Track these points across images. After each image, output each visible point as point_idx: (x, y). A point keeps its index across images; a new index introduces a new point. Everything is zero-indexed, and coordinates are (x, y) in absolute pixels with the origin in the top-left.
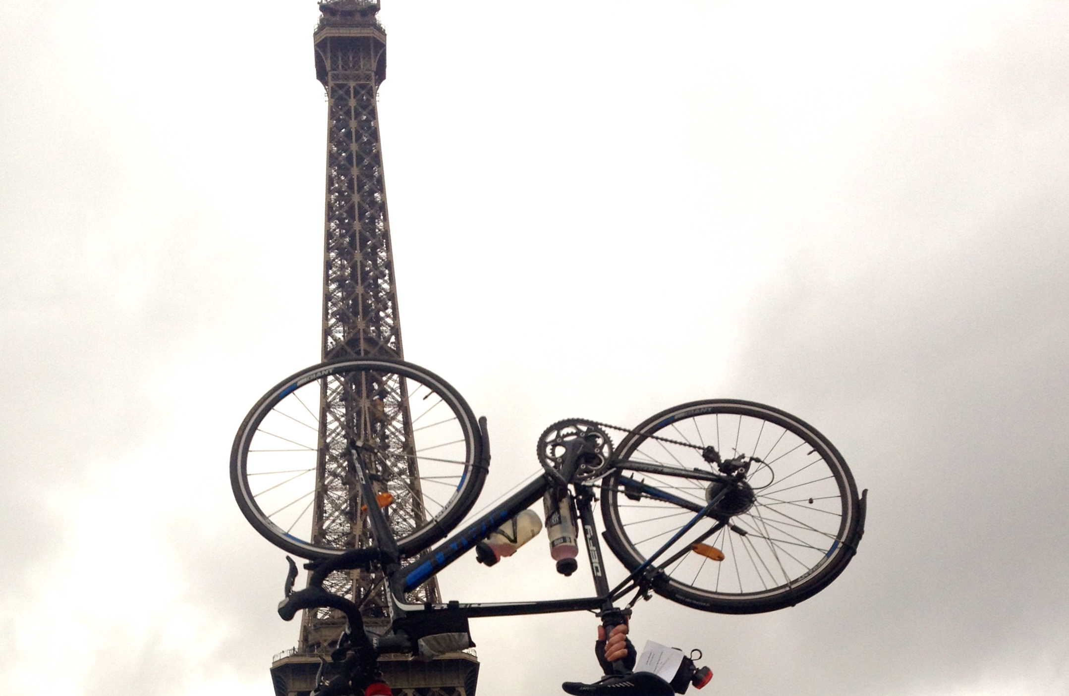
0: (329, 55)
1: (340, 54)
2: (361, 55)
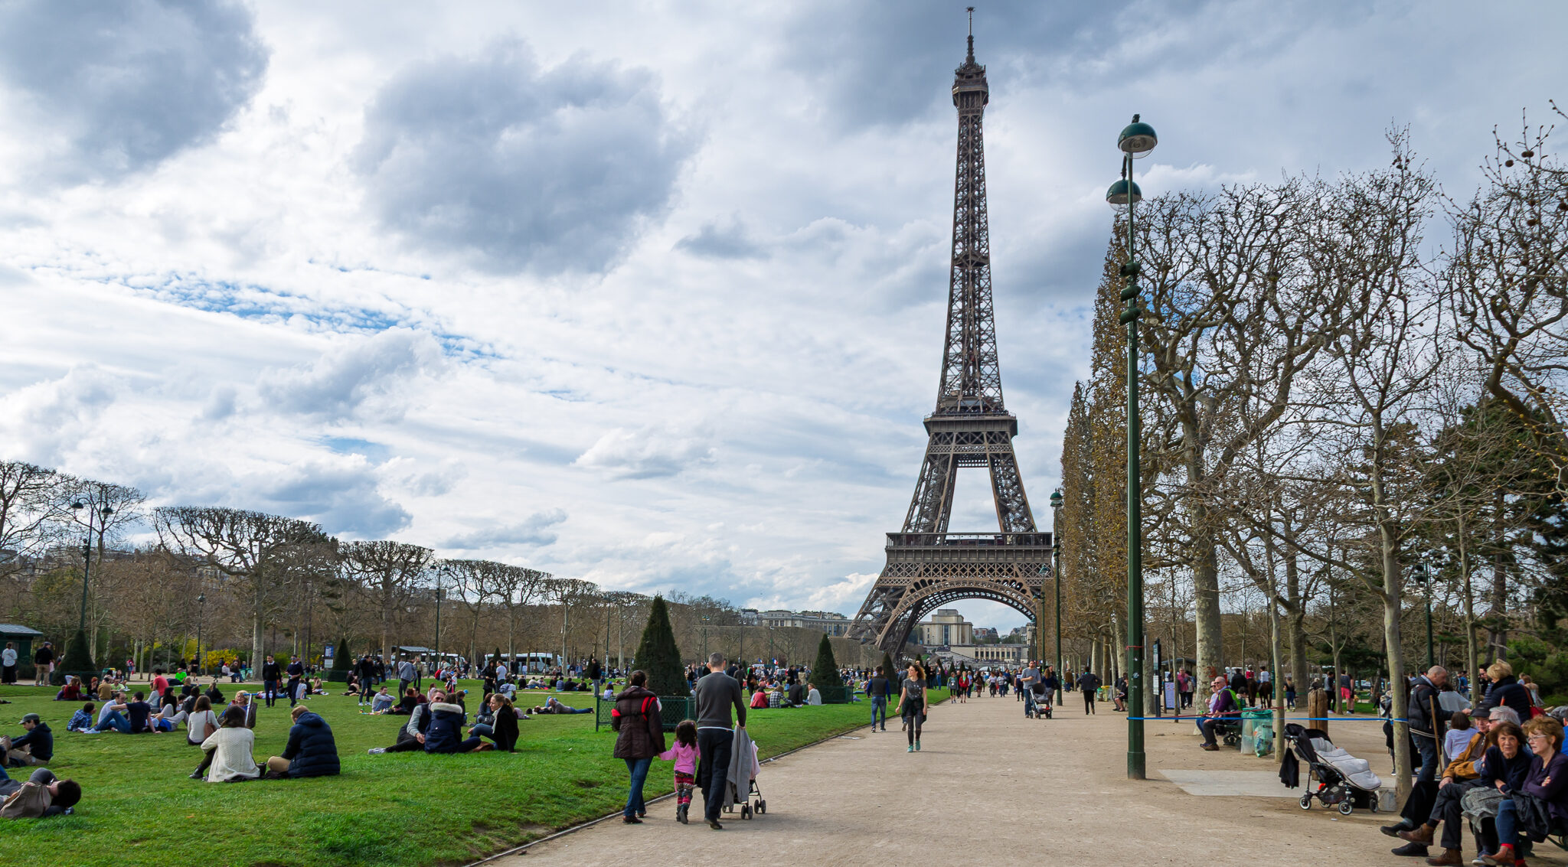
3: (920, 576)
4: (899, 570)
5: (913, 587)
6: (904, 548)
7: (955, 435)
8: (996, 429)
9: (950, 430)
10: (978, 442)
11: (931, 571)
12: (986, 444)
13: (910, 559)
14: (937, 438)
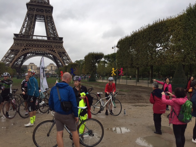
3: (24, 47)
4: (18, 45)
5: (22, 50)
6: (20, 38)
7: (36, 9)
8: (48, 9)
9: (34, 8)
10: (42, 12)
11: (28, 46)
12: (45, 13)
13: (21, 42)
14: (30, 9)
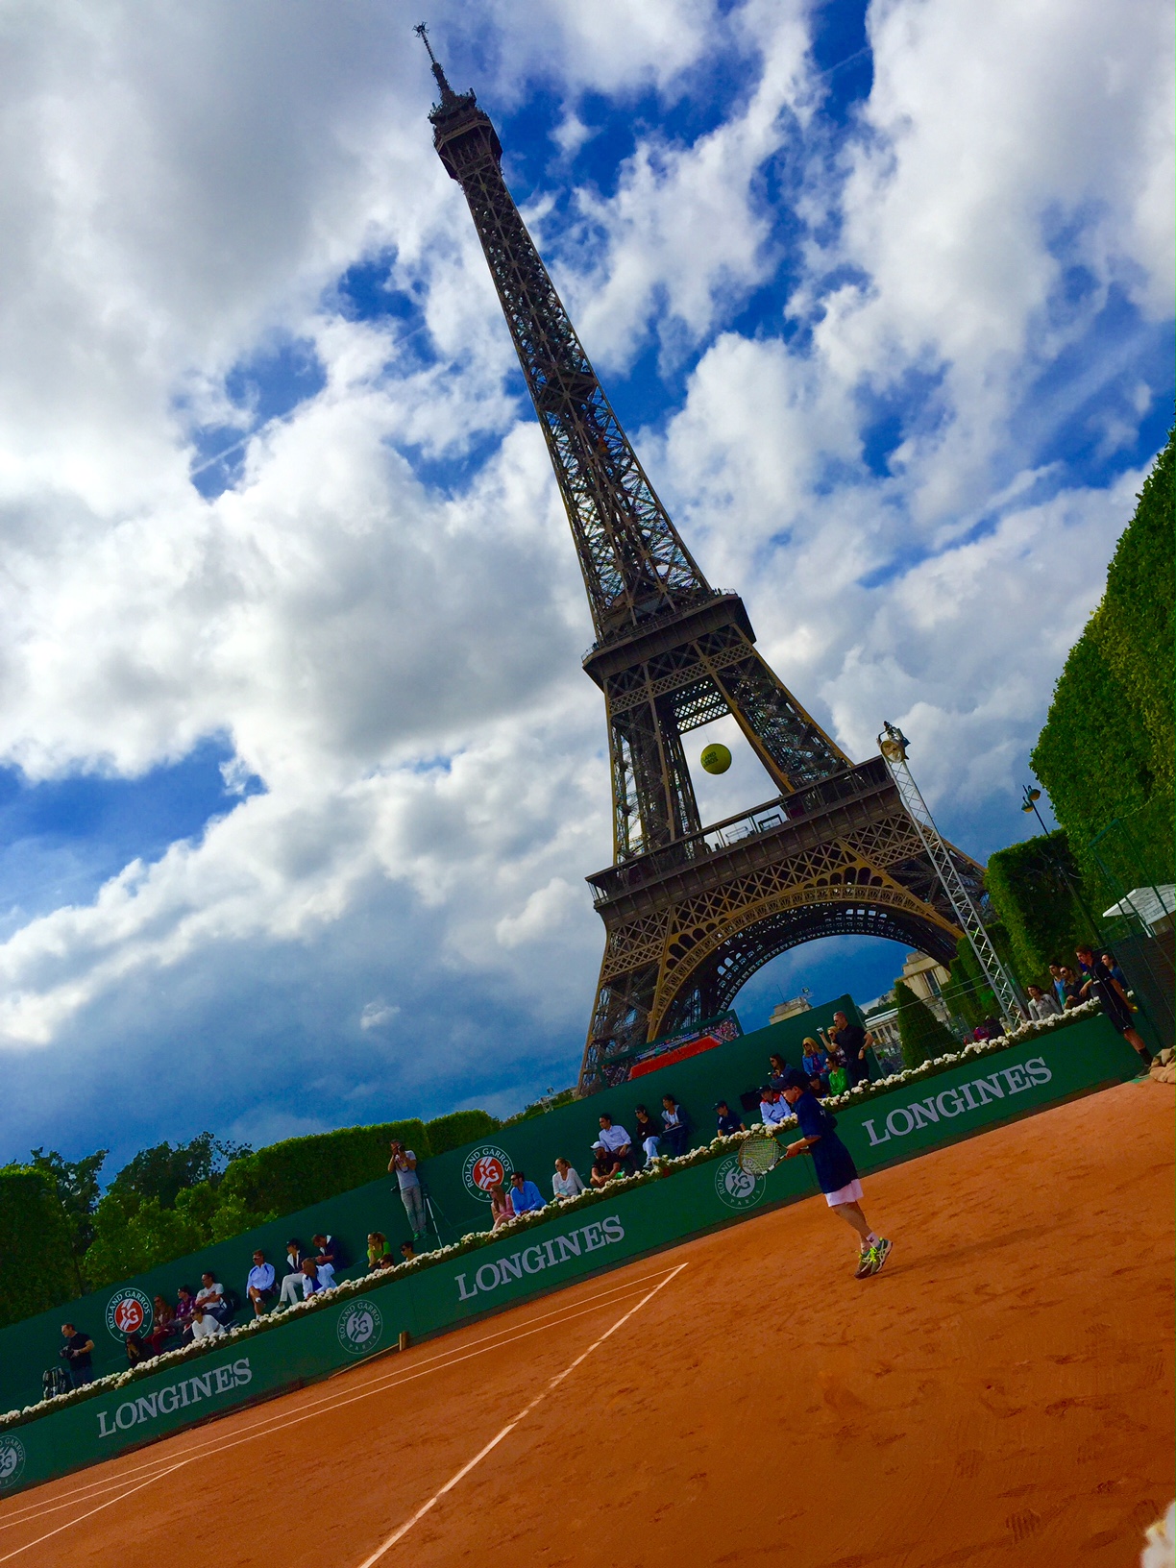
0: (452, 156)
1: (460, 152)
2: (476, 144)
3: (675, 930)
4: (634, 935)
5: (670, 956)
6: (628, 891)
7: (645, 665)
8: (712, 628)
9: (634, 662)
10: (689, 662)
11: (693, 912)
12: (704, 659)
13: (646, 909)
14: (616, 686)
